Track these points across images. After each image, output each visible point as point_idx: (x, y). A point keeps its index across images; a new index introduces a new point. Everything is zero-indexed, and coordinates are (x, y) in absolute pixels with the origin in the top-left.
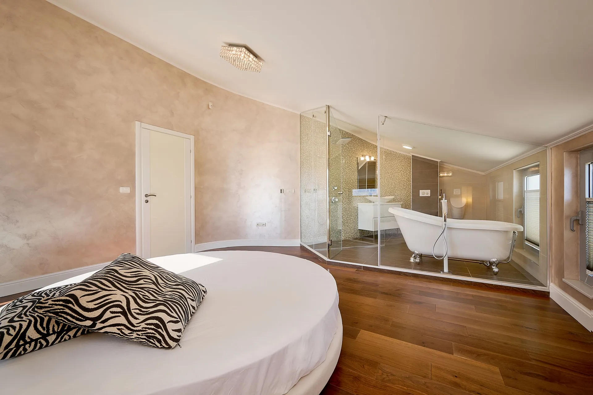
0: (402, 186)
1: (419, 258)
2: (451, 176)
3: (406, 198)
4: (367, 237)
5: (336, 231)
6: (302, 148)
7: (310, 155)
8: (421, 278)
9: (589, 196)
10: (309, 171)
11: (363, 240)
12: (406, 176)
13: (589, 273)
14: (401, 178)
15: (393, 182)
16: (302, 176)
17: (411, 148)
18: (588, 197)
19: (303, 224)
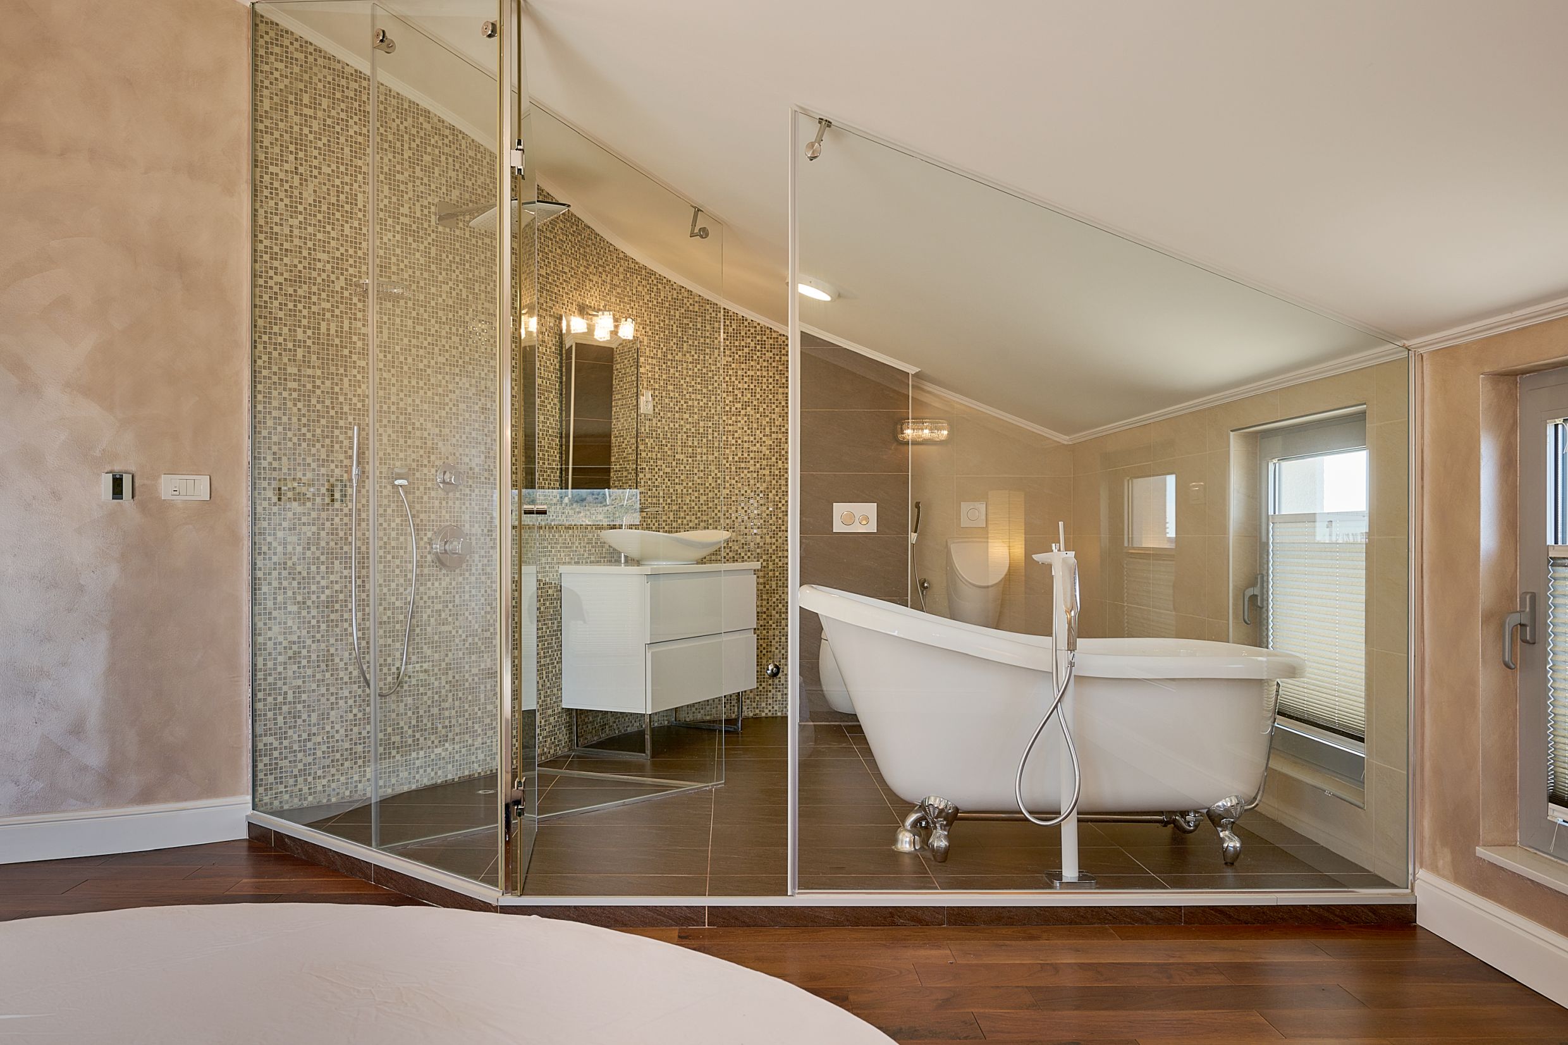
0: (752, 482)
1: (943, 827)
2: (941, 443)
3: (768, 540)
4: (601, 745)
5: (457, 730)
6: (261, 221)
7: (314, 274)
8: (985, 923)
9: (1556, 542)
10: (310, 372)
11: (583, 763)
12: (767, 429)
13: (1558, 814)
14: (746, 438)
15: (711, 458)
16: (260, 397)
17: (827, 298)
18: (1553, 544)
19: (270, 699)
